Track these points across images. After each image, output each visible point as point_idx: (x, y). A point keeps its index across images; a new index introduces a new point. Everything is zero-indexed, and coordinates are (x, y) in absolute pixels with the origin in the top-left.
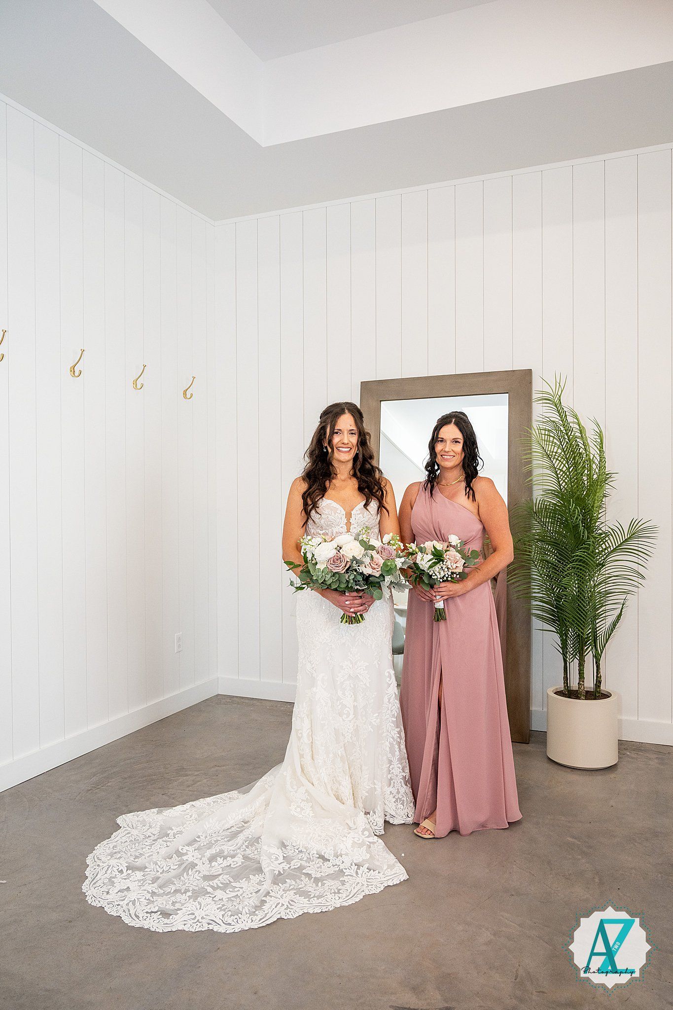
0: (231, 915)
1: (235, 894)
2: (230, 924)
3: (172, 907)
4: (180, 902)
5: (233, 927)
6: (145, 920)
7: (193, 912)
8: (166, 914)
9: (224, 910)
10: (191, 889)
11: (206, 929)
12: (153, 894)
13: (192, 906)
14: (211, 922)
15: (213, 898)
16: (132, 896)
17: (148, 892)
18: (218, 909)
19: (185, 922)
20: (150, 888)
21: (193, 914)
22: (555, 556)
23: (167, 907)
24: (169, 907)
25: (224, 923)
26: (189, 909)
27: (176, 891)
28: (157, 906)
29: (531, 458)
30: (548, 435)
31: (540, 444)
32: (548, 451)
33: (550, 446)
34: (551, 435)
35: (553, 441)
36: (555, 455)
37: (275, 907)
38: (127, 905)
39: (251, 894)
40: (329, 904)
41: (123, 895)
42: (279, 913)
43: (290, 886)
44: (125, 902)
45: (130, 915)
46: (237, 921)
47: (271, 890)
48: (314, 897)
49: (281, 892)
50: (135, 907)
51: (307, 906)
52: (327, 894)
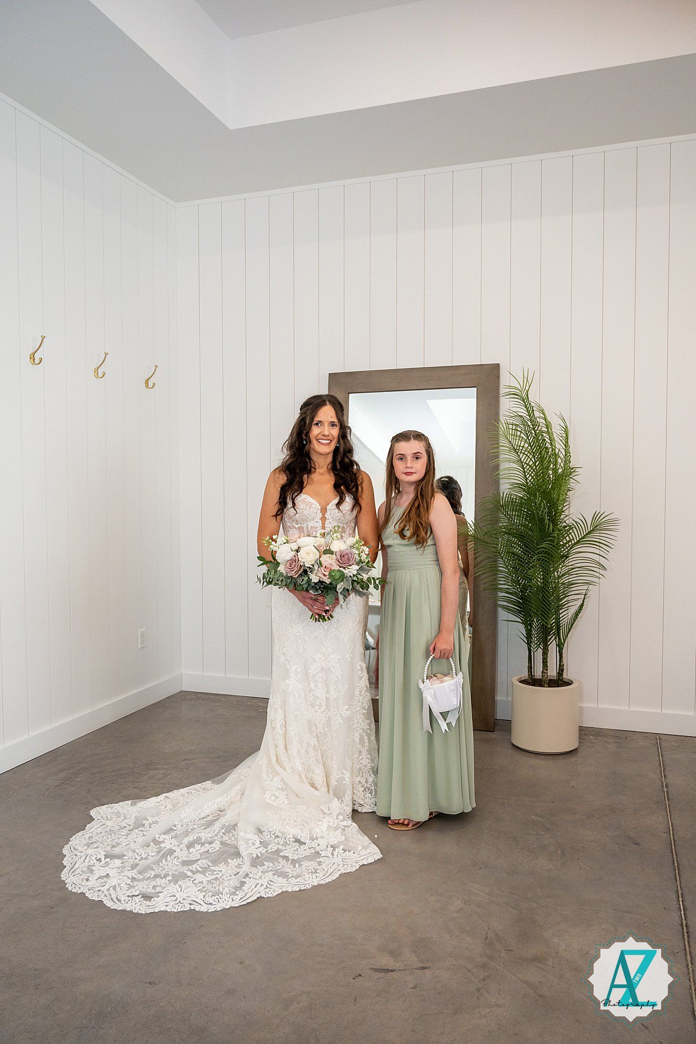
0: (212, 896)
1: (214, 877)
2: (211, 904)
3: (153, 891)
4: (160, 886)
5: (214, 906)
6: (127, 903)
7: (173, 894)
8: (147, 897)
9: (205, 891)
10: (170, 873)
11: (188, 909)
12: (133, 879)
13: (173, 888)
14: (193, 902)
15: (193, 881)
16: (113, 882)
17: (128, 878)
18: (198, 891)
19: (167, 904)
20: (130, 874)
21: (175, 896)
22: (521, 548)
23: (148, 891)
24: (150, 890)
25: (205, 903)
26: (170, 892)
27: (156, 876)
28: (138, 889)
29: (498, 452)
30: (515, 430)
31: (507, 438)
32: (515, 445)
33: (517, 440)
34: (518, 429)
35: (520, 436)
36: (522, 449)
37: (255, 887)
38: (108, 890)
39: (230, 876)
40: (306, 883)
41: (103, 881)
42: (260, 892)
43: (268, 868)
44: (106, 887)
45: (112, 899)
46: (218, 901)
47: (250, 872)
48: (292, 877)
49: (260, 874)
50: (116, 892)
51: (286, 885)
52: (305, 873)
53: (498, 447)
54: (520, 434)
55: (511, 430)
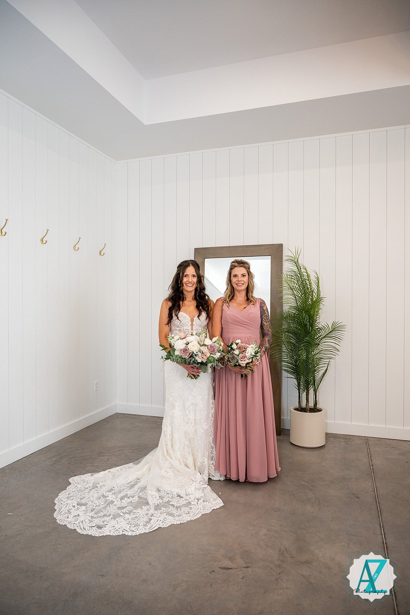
0: (134, 527)
1: (135, 516)
2: (134, 531)
3: (103, 524)
4: (106, 521)
5: (135, 532)
6: (89, 530)
8: (99, 527)
9: (130, 524)
10: (112, 514)
11: (122, 534)
12: (92, 517)
13: (113, 522)
14: (124, 530)
15: (124, 518)
16: (81, 519)
17: (90, 516)
18: (127, 524)
19: (110, 531)
20: (90, 514)
21: (114, 527)
22: (295, 339)
23: (100, 524)
24: (101, 523)
25: (130, 530)
26: (112, 524)
27: (104, 516)
28: (95, 523)
29: (282, 290)
30: (291, 278)
31: (287, 282)
32: (291, 286)
33: (292, 284)
34: (293, 278)
36: (295, 288)
37: (157, 522)
38: (79, 523)
39: (144, 515)
40: (184, 519)
41: (76, 518)
42: (159, 525)
43: (163, 511)
44: (78, 522)
45: (81, 528)
46: (137, 529)
47: (154, 513)
48: (176, 516)
49: (159, 514)
50: (83, 524)
51: (173, 520)
52: (183, 514)
53: (282, 287)
54: (294, 280)
55: (289, 278)
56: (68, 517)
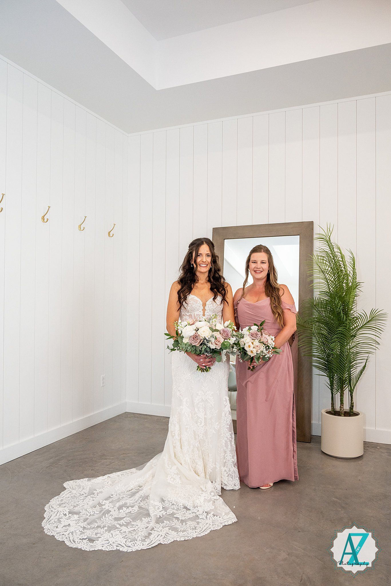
0: (131, 541)
1: (133, 529)
2: (130, 547)
3: (95, 536)
4: (100, 533)
5: (132, 548)
6: (79, 543)
7: (107, 539)
8: (91, 540)
9: (126, 538)
10: (107, 526)
11: (116, 549)
12: (84, 528)
13: (107, 535)
14: (119, 545)
15: (120, 531)
16: (71, 529)
17: (81, 527)
18: (123, 537)
19: (103, 545)
20: (82, 525)
21: (108, 540)
22: (327, 330)
23: (92, 536)
24: (94, 536)
25: (126, 546)
26: (105, 537)
27: (98, 527)
28: (87, 535)
29: (312, 273)
30: (323, 259)
31: (318, 265)
32: (323, 268)
33: (324, 266)
34: (325, 259)
35: (326, 263)
36: (327, 271)
37: (157, 537)
38: (68, 534)
39: (143, 529)
40: (189, 535)
41: (66, 528)
42: (160, 541)
43: (166, 525)
44: (67, 533)
45: (70, 540)
46: (134, 545)
47: (155, 527)
48: (181, 531)
49: (161, 528)
50: (73, 536)
51: (176, 536)
52: (188, 529)
53: (313, 270)
54: (326, 262)
55: (320, 260)
56: (57, 527)
